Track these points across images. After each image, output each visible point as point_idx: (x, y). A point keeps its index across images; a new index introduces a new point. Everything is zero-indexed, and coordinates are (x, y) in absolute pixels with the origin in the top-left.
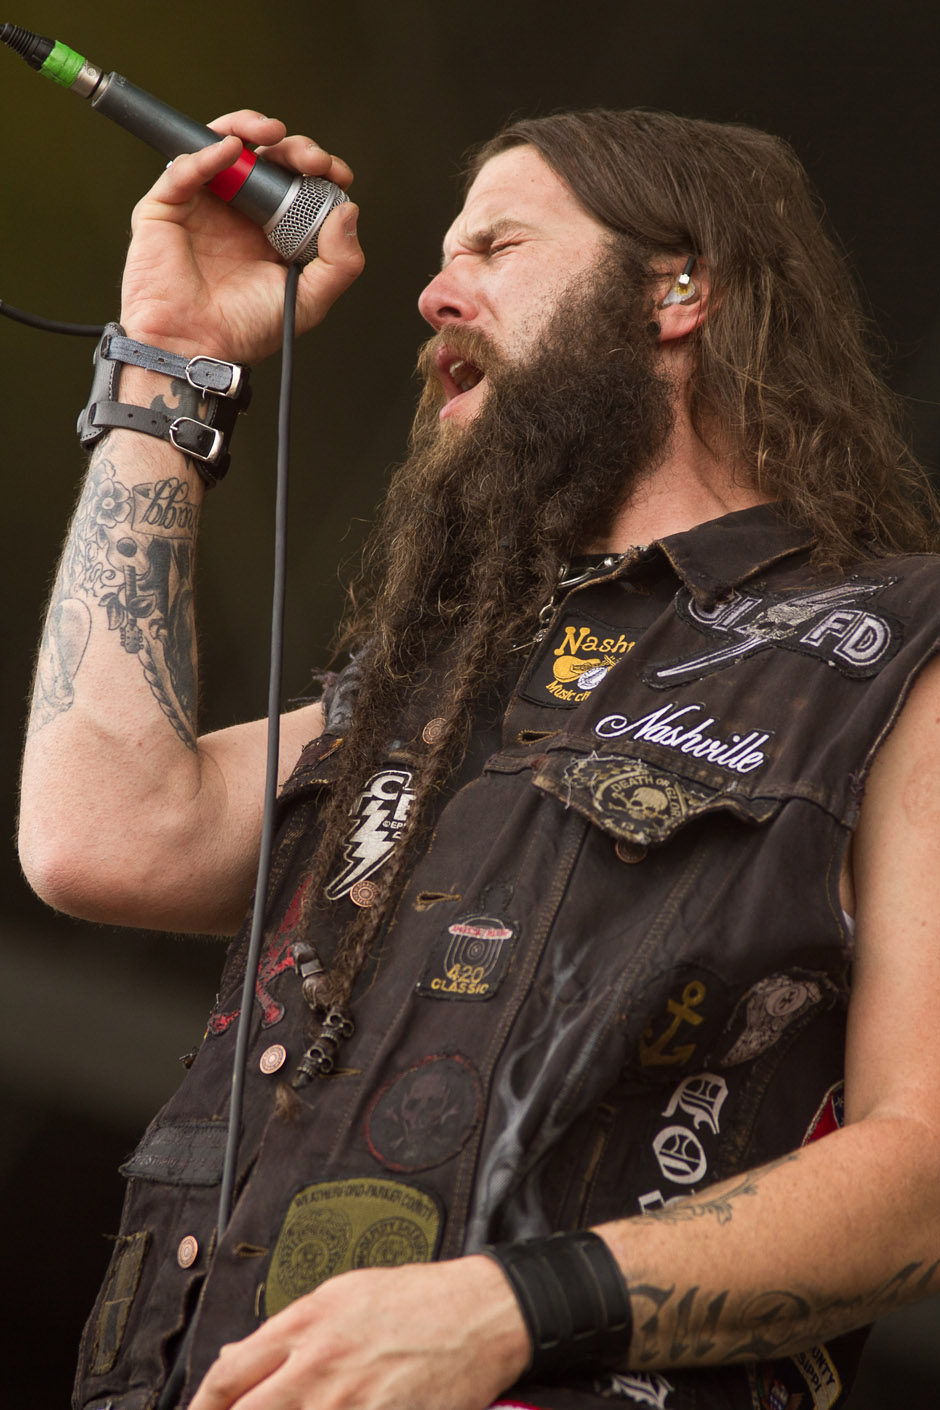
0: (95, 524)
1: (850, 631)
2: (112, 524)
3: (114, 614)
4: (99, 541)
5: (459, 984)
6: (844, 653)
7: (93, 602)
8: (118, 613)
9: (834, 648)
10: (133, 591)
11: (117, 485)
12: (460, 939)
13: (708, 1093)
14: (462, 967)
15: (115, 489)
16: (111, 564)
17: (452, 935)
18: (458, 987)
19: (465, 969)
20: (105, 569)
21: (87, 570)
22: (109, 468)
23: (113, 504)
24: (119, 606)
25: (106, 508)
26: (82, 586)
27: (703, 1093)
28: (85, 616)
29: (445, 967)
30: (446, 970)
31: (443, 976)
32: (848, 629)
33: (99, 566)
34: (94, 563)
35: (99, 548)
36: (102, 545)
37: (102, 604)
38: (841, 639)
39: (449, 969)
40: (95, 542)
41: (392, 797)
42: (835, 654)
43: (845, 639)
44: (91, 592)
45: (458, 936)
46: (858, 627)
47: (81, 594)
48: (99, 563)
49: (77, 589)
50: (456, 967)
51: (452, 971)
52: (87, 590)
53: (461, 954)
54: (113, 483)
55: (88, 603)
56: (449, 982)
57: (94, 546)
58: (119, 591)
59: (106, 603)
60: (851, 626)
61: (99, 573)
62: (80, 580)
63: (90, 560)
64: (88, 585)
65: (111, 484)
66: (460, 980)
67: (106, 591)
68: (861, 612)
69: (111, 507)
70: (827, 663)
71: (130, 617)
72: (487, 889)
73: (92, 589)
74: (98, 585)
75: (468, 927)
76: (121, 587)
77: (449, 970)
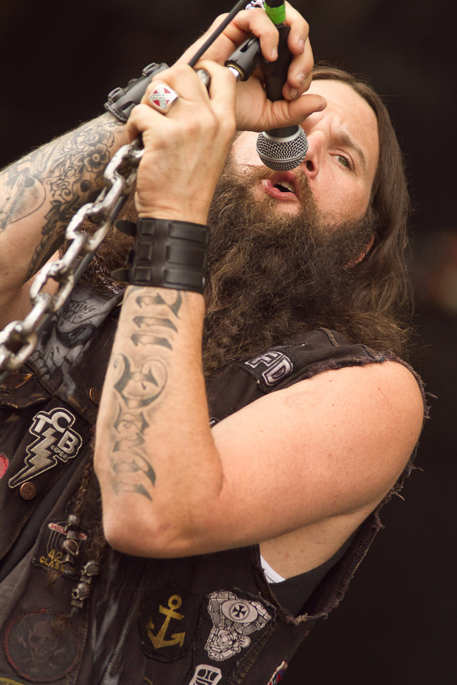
0: (83, 161)
1: (273, 364)
2: (90, 169)
3: (53, 212)
4: (77, 171)
5: (55, 563)
6: (266, 377)
7: (50, 198)
8: (55, 213)
9: (262, 373)
10: (70, 208)
11: (107, 153)
12: (55, 533)
13: (209, 677)
14: (56, 552)
15: (105, 154)
16: (72, 188)
17: (51, 530)
18: (54, 565)
19: (58, 554)
20: (68, 188)
21: (60, 179)
22: (111, 140)
23: (98, 160)
24: (58, 209)
25: (94, 159)
26: (52, 184)
27: (207, 677)
28: (40, 201)
29: (47, 550)
30: (48, 552)
31: (46, 556)
32: (273, 362)
33: (67, 184)
34: (66, 180)
35: (74, 175)
36: (77, 175)
37: (53, 203)
38: (268, 368)
39: (50, 551)
40: (75, 170)
41: (62, 430)
42: (262, 376)
43: (270, 368)
44: (53, 192)
45: (54, 531)
46: (279, 363)
47: (48, 187)
48: (68, 182)
49: (49, 183)
50: (53, 551)
51: (50, 553)
52: (52, 189)
53: (56, 544)
54: (107, 150)
55: (47, 196)
56: (49, 561)
57: (73, 171)
58: (64, 203)
59: (54, 204)
60: (275, 361)
61: (64, 187)
62: (54, 180)
63: (65, 176)
64: (55, 188)
65: (105, 150)
66: (55, 560)
67: (59, 198)
68: (282, 354)
69: (96, 161)
70: (257, 380)
71: (58, 218)
72: (69, 504)
73: (55, 191)
74: (58, 192)
75: (60, 527)
76: (67, 202)
77: (49, 553)
